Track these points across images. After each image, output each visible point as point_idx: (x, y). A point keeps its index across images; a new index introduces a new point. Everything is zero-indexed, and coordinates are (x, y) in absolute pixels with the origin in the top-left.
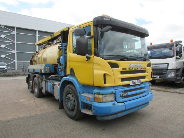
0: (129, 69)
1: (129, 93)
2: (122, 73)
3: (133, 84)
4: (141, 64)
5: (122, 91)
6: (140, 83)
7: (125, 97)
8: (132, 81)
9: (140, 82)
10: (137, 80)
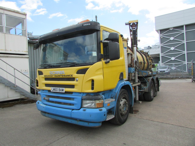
0: (50, 76)
1: (51, 99)
2: (47, 79)
3: (54, 91)
4: (63, 71)
5: (46, 95)
6: (63, 92)
7: (49, 101)
8: (53, 88)
9: (63, 90)
10: (58, 88)
